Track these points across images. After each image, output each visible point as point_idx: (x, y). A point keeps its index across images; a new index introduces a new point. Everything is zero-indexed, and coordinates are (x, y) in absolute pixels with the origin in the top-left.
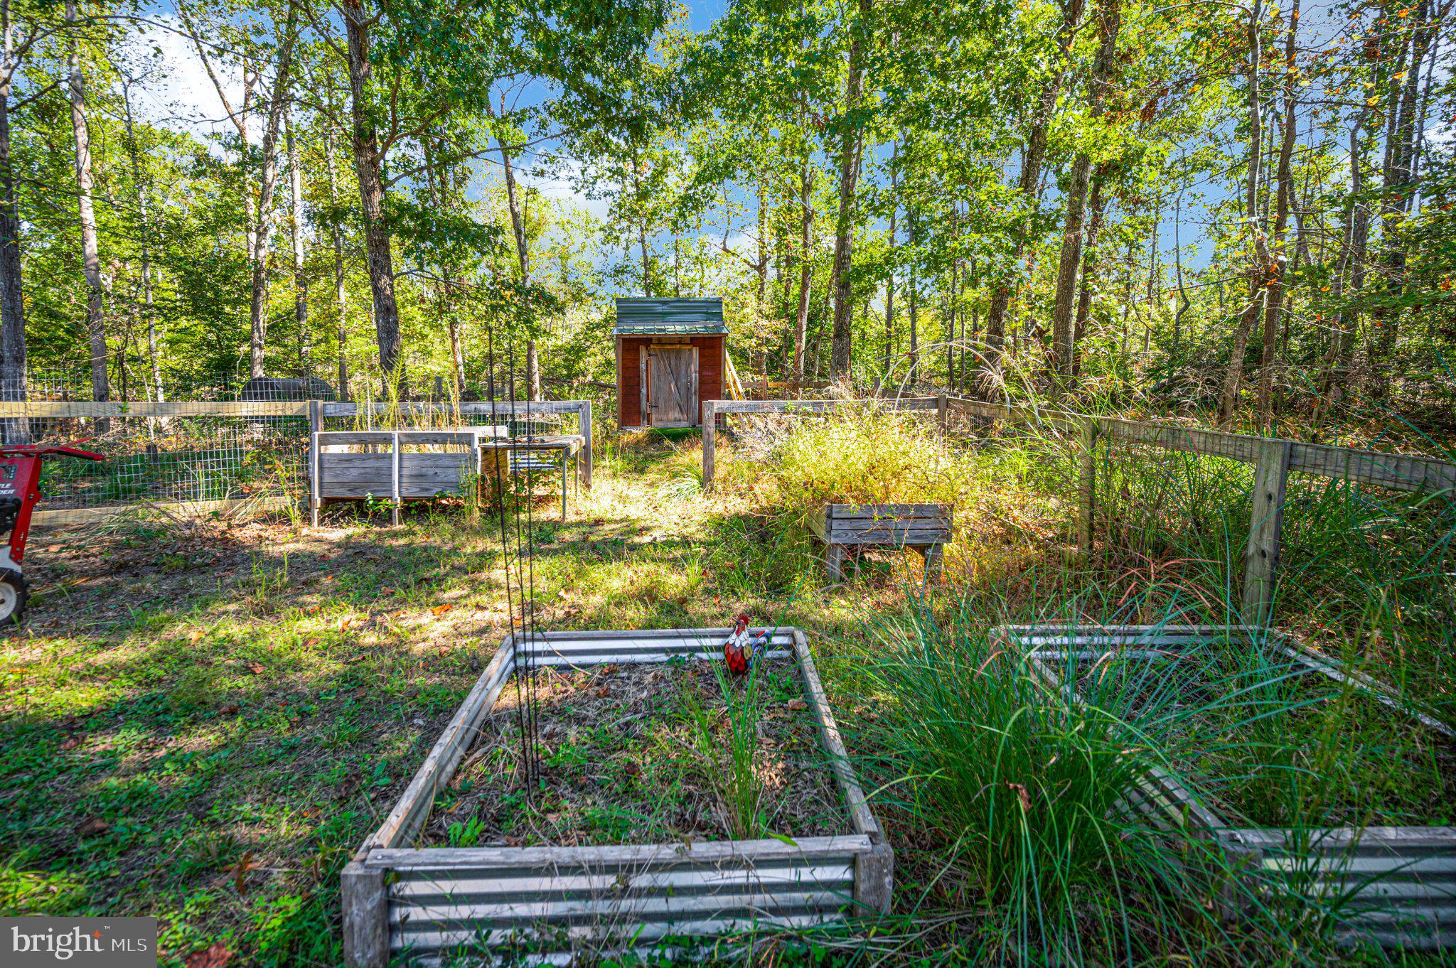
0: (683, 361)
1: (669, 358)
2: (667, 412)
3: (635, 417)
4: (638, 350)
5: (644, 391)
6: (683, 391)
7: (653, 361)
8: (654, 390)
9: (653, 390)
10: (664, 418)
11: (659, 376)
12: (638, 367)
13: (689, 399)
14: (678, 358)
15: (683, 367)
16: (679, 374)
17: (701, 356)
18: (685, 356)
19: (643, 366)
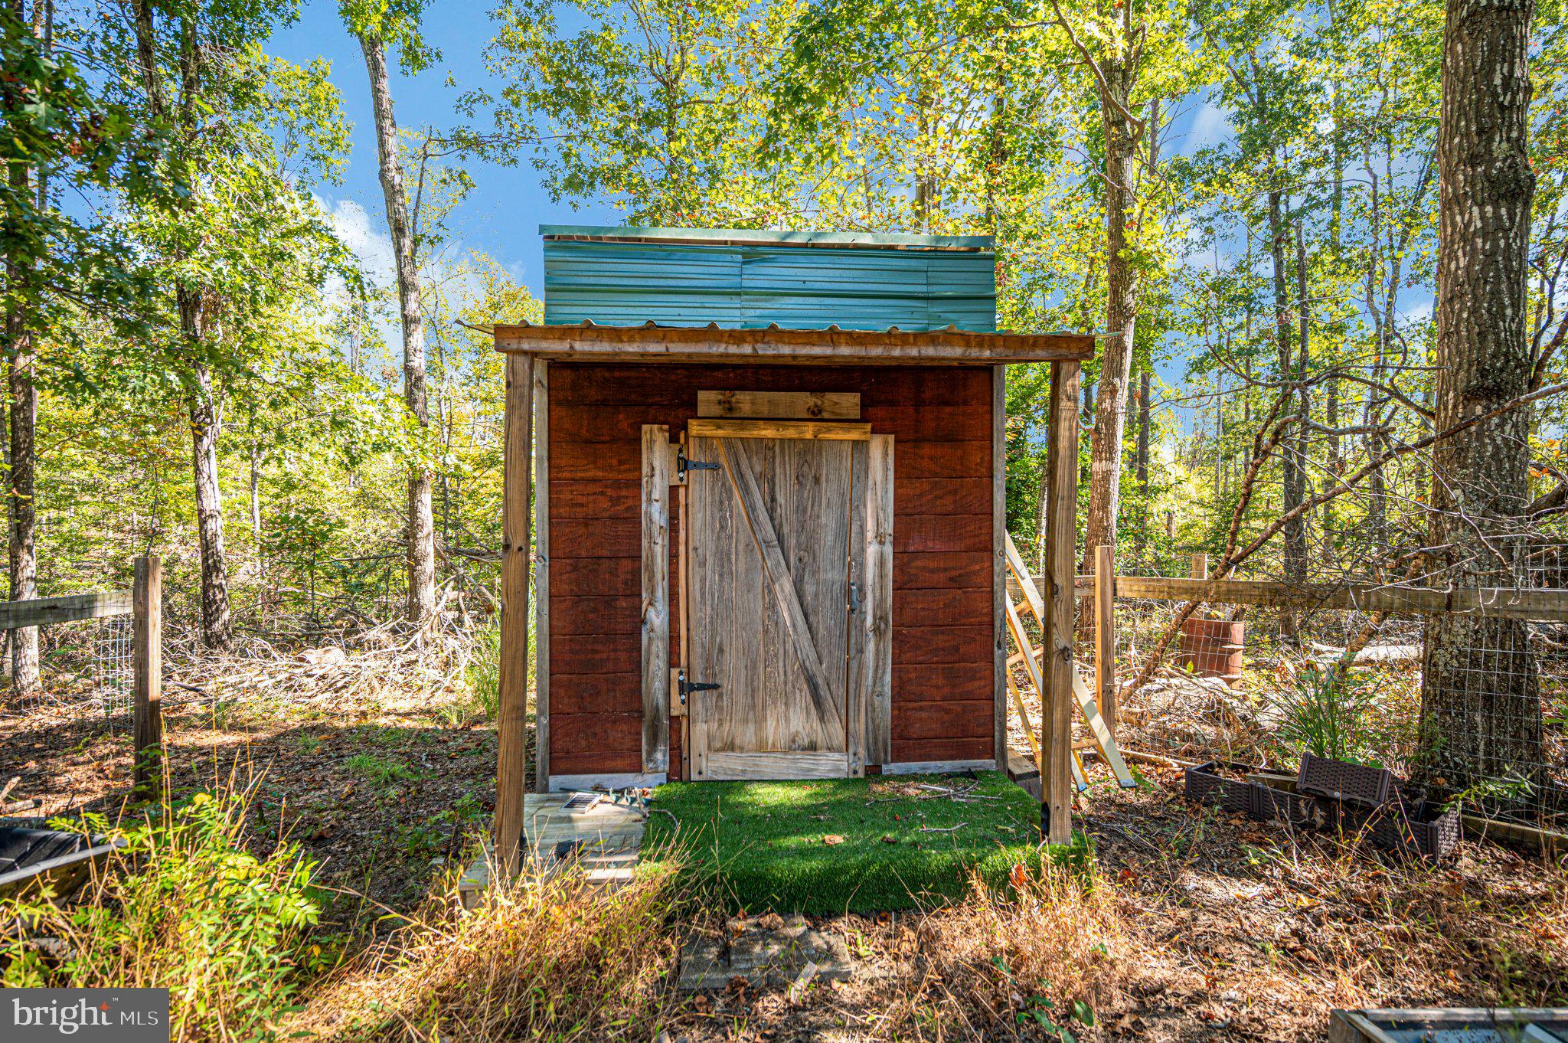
0: (829, 491)
1: (768, 480)
2: (756, 713)
3: (618, 735)
4: (634, 444)
5: (657, 617)
6: (826, 622)
7: (699, 489)
8: (702, 613)
9: (699, 614)
10: (747, 735)
11: (723, 558)
12: (633, 518)
13: (852, 649)
14: (809, 478)
15: (828, 520)
16: (809, 547)
17: (904, 473)
18: (835, 472)
19: (655, 513)
